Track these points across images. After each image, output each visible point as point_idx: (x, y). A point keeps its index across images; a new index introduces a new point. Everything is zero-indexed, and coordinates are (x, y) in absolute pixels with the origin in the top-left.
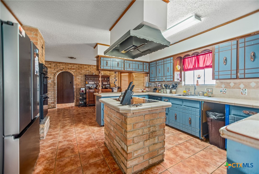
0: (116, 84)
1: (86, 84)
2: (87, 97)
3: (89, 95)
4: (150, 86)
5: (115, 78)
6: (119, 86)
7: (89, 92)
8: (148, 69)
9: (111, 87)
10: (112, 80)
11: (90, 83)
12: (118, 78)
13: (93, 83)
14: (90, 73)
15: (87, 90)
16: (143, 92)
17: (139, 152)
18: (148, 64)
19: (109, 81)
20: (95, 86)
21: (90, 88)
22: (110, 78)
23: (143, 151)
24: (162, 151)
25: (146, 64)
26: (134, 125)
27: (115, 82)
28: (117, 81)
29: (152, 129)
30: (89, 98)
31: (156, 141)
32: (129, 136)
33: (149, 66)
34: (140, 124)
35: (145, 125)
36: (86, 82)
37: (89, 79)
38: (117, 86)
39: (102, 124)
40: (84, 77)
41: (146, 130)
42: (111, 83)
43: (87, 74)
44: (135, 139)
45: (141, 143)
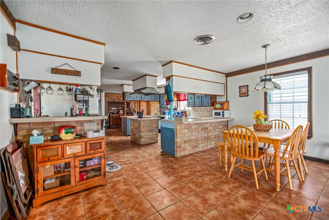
0: (135, 109)
1: (109, 110)
2: (111, 121)
3: (112, 119)
4: (161, 111)
5: (134, 104)
6: (139, 111)
7: (112, 117)
8: (159, 99)
9: (131, 112)
10: (132, 105)
11: (113, 109)
12: (138, 104)
13: (115, 109)
14: (112, 100)
15: (111, 115)
16: (155, 115)
17: (146, 137)
18: (158, 95)
19: (129, 107)
20: (117, 111)
21: (113, 113)
22: (130, 104)
23: (147, 137)
24: (157, 138)
25: (157, 95)
26: (144, 126)
27: (134, 108)
28: (137, 107)
29: (151, 128)
30: (113, 122)
31: (154, 133)
32: (142, 130)
33: (159, 97)
34: (146, 126)
35: (148, 126)
36: (109, 108)
37: (112, 105)
38: (137, 111)
39: (127, 135)
40: (108, 104)
41: (149, 128)
42: (131, 109)
43: (110, 101)
44: (144, 131)
45: (147, 133)
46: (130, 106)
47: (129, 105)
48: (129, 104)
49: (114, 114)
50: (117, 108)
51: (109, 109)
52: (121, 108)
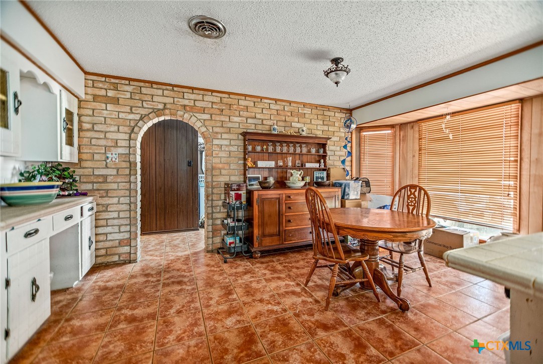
2: (256, 221)
7: (262, 201)
9: (332, 179)
11: (260, 164)
13: (272, 164)
14: (260, 127)
15: (256, 194)
20: (277, 176)
21: (263, 185)
22: (328, 147)
27: (344, 162)
30: (263, 225)
40: (241, 143)
42: (333, 167)
43: (249, 131)
46: (329, 153)
47: (325, 152)
48: (324, 146)
49: (268, 188)
50: (277, 163)
51: (245, 165)
52: (294, 162)
